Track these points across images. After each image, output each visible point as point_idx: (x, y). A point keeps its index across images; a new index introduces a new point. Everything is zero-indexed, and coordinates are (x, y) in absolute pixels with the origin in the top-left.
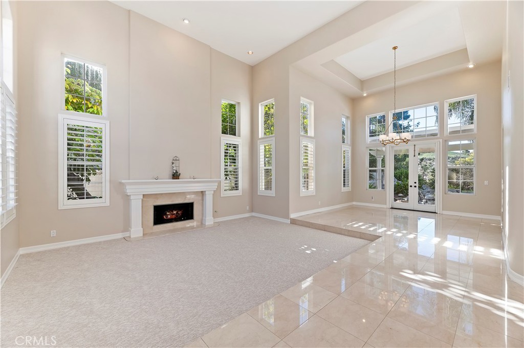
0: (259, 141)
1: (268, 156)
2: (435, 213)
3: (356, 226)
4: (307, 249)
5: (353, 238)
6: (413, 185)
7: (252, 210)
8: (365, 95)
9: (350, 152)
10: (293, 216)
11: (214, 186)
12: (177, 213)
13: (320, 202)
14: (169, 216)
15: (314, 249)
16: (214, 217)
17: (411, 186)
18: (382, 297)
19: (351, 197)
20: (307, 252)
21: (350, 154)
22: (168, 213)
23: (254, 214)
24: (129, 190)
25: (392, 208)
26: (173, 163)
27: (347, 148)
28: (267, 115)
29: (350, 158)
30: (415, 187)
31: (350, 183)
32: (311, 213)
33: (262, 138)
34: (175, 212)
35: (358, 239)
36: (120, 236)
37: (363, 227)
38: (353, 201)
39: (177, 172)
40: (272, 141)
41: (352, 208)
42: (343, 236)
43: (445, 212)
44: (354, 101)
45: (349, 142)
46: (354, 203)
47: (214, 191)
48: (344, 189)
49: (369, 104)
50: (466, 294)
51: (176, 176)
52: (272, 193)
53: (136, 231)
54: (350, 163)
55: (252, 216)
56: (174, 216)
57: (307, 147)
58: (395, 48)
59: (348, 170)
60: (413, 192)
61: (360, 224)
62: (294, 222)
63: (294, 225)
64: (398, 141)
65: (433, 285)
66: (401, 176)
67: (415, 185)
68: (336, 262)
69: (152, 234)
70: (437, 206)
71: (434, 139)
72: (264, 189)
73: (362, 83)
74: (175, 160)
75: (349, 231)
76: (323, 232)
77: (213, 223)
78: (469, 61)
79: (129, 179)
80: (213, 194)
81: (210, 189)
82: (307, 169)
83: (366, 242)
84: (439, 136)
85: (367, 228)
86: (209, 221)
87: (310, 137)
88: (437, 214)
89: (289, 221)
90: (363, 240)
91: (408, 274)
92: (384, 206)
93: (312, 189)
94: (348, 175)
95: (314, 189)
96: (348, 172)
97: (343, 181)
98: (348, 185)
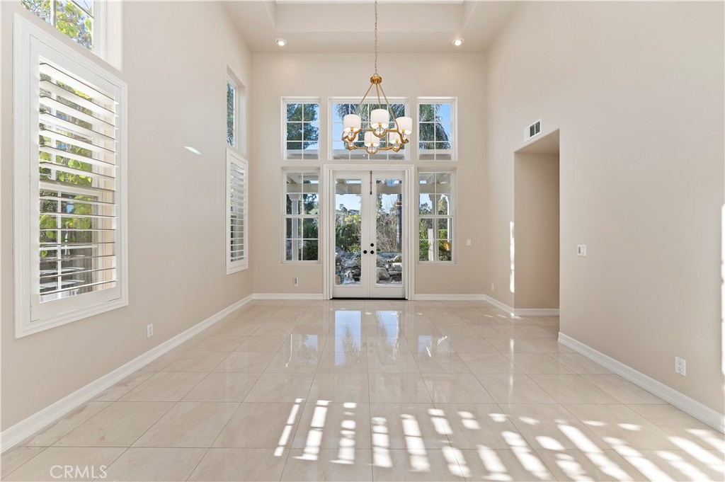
2: (404, 299)
6: (369, 249)
8: (281, 44)
9: (246, 174)
17: (365, 252)
19: (247, 282)
25: (334, 298)
27: (237, 159)
29: (246, 188)
30: (372, 252)
31: (246, 250)
38: (251, 291)
43: (419, 297)
45: (244, 149)
46: (255, 296)
48: (232, 267)
54: (246, 199)
59: (242, 217)
60: (369, 266)
67: (372, 248)
70: (407, 287)
84: (407, 158)
88: (406, 302)
92: (319, 297)
93: (114, 285)
94: (242, 229)
95: (119, 282)
96: (242, 223)
97: (229, 245)
98: (242, 253)
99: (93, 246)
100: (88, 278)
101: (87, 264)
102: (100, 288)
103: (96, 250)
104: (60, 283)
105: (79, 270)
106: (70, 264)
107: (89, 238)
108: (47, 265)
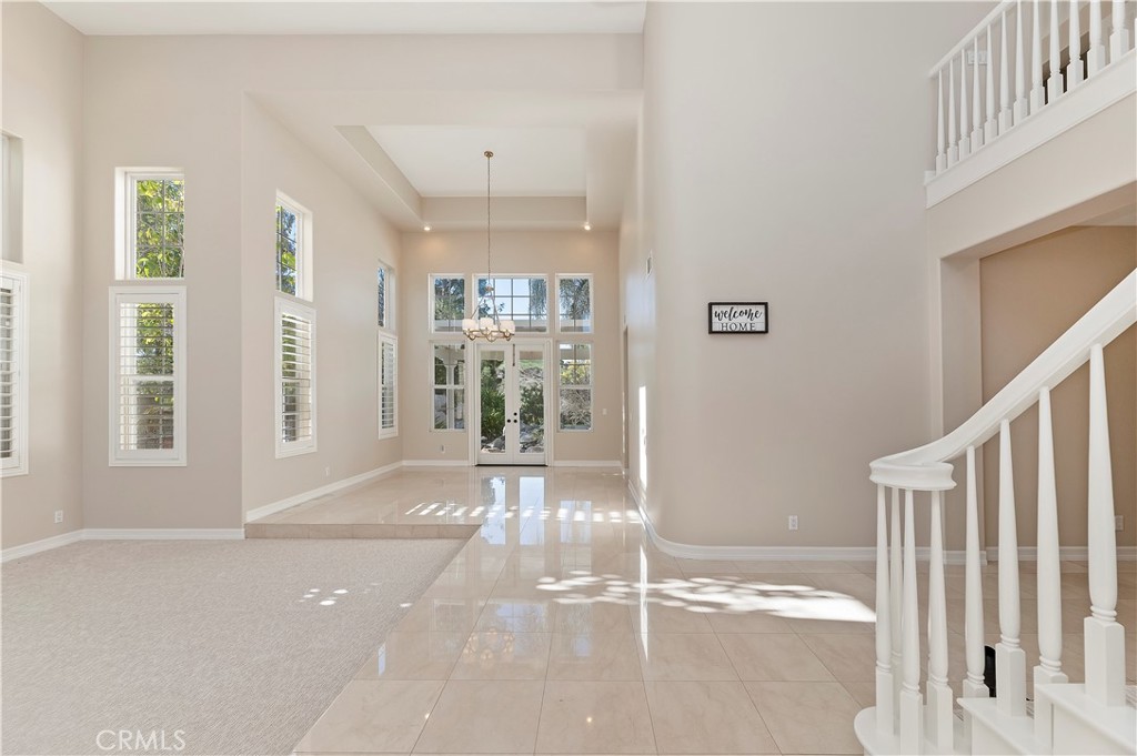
0: (112, 291)
1: (149, 340)
2: (544, 466)
3: (424, 512)
4: (321, 596)
5: (425, 541)
6: (513, 418)
7: (79, 520)
8: (427, 229)
9: (395, 347)
10: (252, 516)
13: (327, 468)
15: (343, 591)
17: (509, 421)
18: (470, 649)
19: (397, 449)
20: (324, 603)
21: (395, 354)
23: (85, 534)
25: (479, 465)
27: (388, 337)
28: (147, 214)
29: (395, 362)
30: (515, 421)
31: (396, 418)
32: (306, 499)
33: (125, 283)
35: (435, 541)
37: (441, 513)
38: (400, 458)
40: (174, 295)
41: (399, 475)
42: (400, 541)
43: (560, 464)
44: (403, 235)
45: (394, 327)
46: (405, 463)
48: (384, 434)
49: (434, 249)
50: (627, 590)
52: (172, 457)
54: (395, 372)
55: (80, 543)
57: (293, 325)
58: (489, 154)
59: (392, 389)
60: (512, 432)
61: (433, 506)
62: (256, 532)
63: (260, 541)
64: (494, 334)
65: (589, 591)
66: (492, 402)
67: (515, 418)
68: (404, 605)
70: (547, 454)
71: (541, 337)
72: (133, 447)
73: (423, 203)
75: (413, 526)
76: (350, 541)
78: (585, 219)
82: (293, 384)
83: (452, 544)
84: (548, 331)
85: (450, 512)
87: (302, 302)
88: (546, 468)
89: (240, 534)
90: (445, 541)
91: (549, 585)
92: (465, 463)
93: (310, 438)
94: (392, 400)
95: (313, 436)
96: (392, 394)
97: (380, 414)
98: (392, 422)
102: (299, 438)
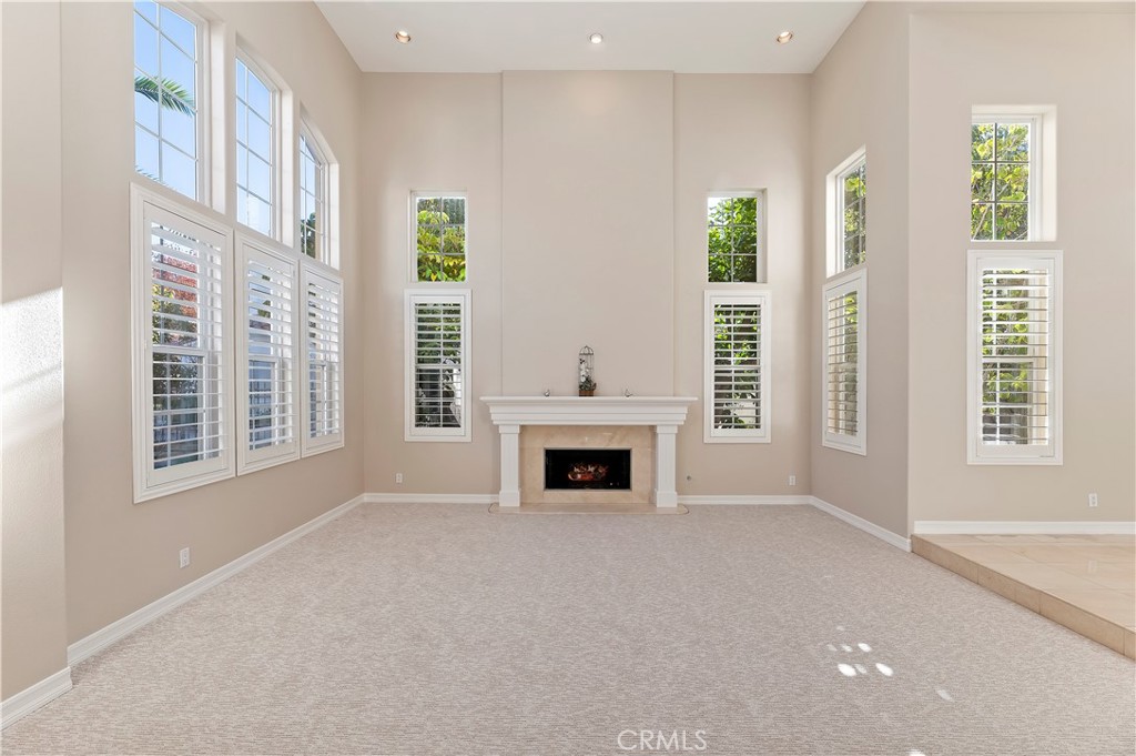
0: (824, 287)
4: (856, 658)
7: (808, 488)
11: (681, 415)
12: (596, 470)
14: (579, 476)
16: (680, 490)
20: (842, 667)
22: (576, 470)
23: (812, 500)
24: (497, 415)
26: (582, 362)
33: (836, 277)
34: (591, 469)
36: (486, 499)
39: (588, 380)
40: (859, 280)
47: (679, 427)
51: (587, 389)
52: (858, 444)
53: (510, 495)
56: (587, 478)
69: (540, 507)
74: (586, 356)
77: (676, 506)
79: (502, 395)
80: (677, 435)
81: (668, 422)
86: (667, 497)
89: (906, 545)
93: (1047, 443)
95: (1052, 440)
99: (1028, 406)
100: (1023, 433)
101: (1023, 421)
102: (1034, 443)
103: (1031, 409)
104: (998, 435)
105: (1015, 425)
106: (1009, 420)
107: (1025, 399)
108: (988, 419)
